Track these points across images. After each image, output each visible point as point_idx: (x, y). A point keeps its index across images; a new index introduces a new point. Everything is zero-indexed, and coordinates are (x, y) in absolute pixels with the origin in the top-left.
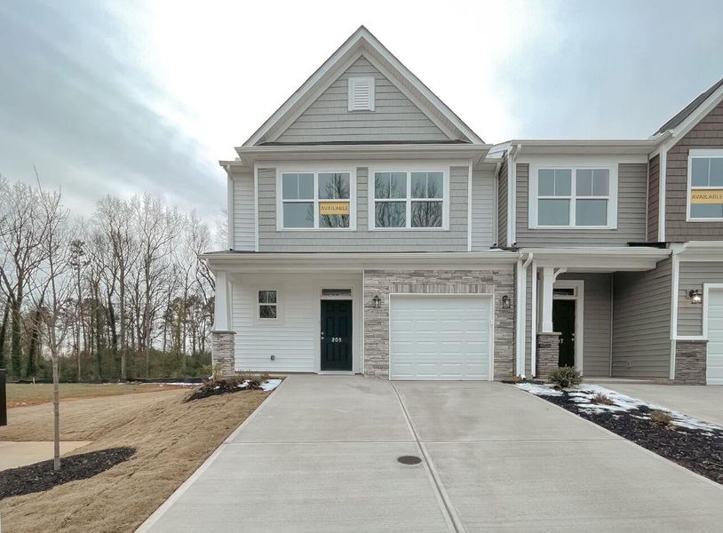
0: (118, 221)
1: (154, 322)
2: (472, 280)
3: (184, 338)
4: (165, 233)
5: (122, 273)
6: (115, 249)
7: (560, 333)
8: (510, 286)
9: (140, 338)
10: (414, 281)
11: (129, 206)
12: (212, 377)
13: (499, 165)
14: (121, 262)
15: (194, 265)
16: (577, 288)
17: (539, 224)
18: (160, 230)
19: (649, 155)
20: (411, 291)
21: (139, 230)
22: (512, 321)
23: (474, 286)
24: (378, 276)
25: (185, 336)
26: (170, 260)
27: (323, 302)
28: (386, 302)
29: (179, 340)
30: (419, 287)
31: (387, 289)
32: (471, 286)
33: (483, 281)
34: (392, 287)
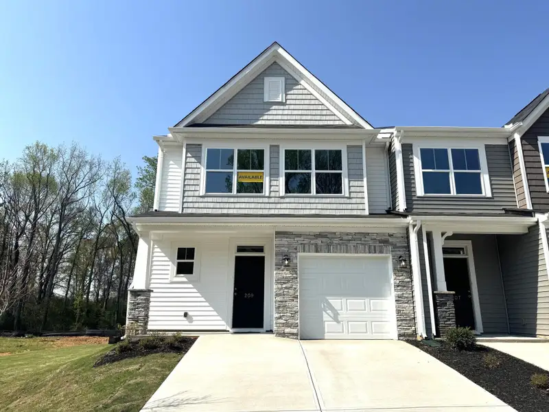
0: (41, 166)
1: (60, 266)
2: (371, 242)
3: (90, 284)
4: (86, 178)
5: (36, 216)
6: (34, 190)
7: (454, 292)
8: (404, 247)
9: (41, 284)
10: (319, 241)
11: (55, 152)
12: (125, 336)
13: (388, 144)
14: (37, 205)
15: (111, 208)
16: (466, 247)
17: (425, 193)
18: (82, 174)
19: (507, 138)
20: (317, 251)
21: (61, 175)
22: (409, 280)
23: (373, 247)
24: (287, 238)
25: (90, 282)
26: (87, 204)
27: (237, 258)
28: (295, 261)
29: (83, 286)
30: (323, 248)
31: (296, 249)
32: (370, 247)
33: (380, 242)
34: (300, 247)
